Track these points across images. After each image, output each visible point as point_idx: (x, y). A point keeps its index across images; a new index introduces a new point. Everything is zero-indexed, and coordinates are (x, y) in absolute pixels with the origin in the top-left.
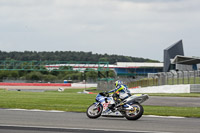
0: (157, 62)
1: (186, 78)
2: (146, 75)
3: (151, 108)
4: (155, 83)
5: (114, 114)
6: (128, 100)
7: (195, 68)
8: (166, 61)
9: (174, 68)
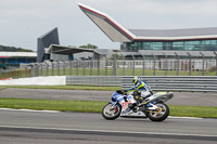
0: (31, 51)
1: (62, 69)
2: (18, 66)
3: (23, 102)
4: (28, 74)
5: (136, 114)
6: (151, 98)
7: (71, 58)
8: (40, 50)
9: (49, 58)
